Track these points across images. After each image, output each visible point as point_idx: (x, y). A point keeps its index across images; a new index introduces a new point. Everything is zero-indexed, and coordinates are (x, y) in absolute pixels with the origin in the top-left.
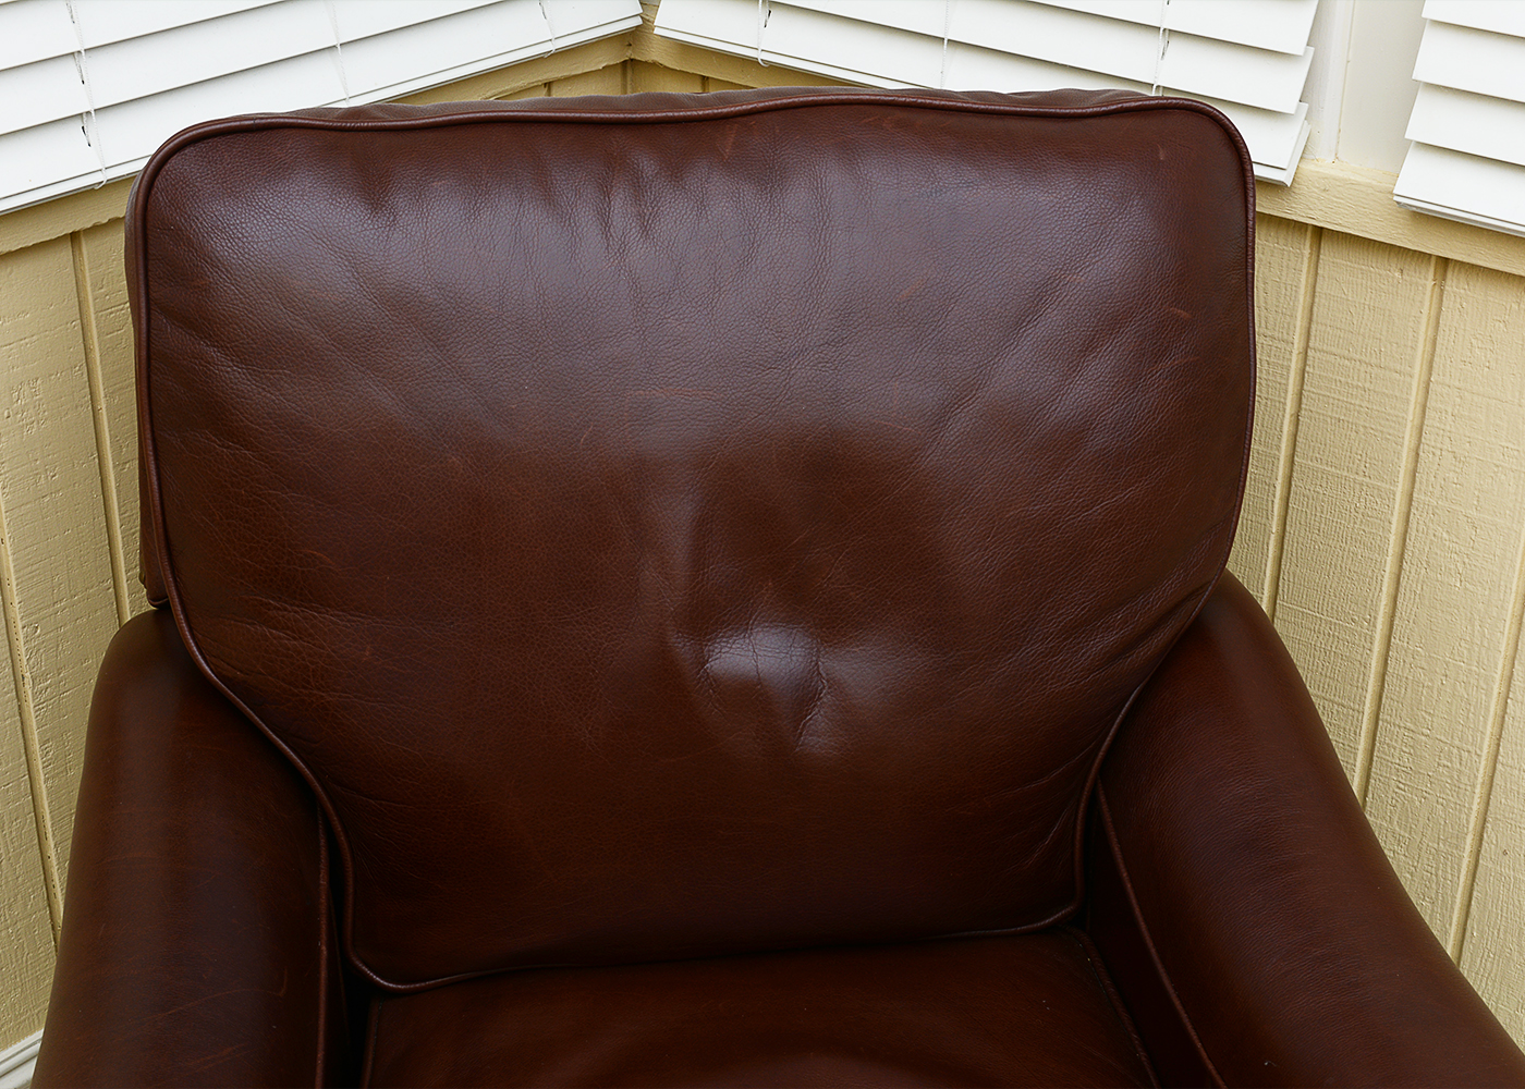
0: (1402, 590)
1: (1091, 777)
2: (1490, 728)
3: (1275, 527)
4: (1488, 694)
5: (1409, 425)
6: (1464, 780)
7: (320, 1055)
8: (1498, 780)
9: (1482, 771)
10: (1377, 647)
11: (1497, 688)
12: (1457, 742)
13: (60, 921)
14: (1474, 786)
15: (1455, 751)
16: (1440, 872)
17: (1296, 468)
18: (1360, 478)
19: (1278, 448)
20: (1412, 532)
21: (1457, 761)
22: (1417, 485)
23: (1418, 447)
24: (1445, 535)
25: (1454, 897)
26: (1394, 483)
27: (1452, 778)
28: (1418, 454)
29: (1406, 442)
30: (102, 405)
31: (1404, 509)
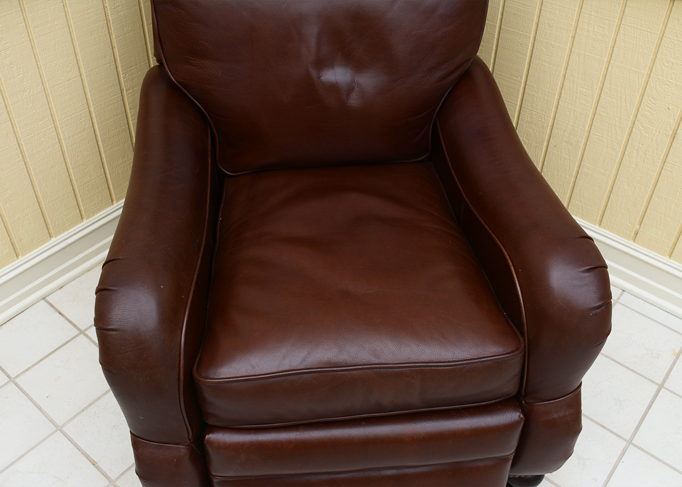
0: (531, 67)
1: (435, 115)
2: (554, 109)
3: (494, 48)
4: (554, 99)
5: (536, 15)
6: (545, 125)
7: (209, 189)
8: (555, 125)
9: (550, 122)
10: (522, 85)
11: (556, 97)
12: (544, 113)
13: (134, 142)
14: (548, 127)
15: (543, 116)
16: (536, 152)
17: (502, 29)
18: (520, 32)
19: (496, 23)
20: (535, 49)
21: (543, 119)
22: (537, 34)
23: (538, 22)
24: (545, 50)
25: (540, 159)
26: (530, 34)
27: (541, 124)
28: (538, 25)
29: (535, 21)
30: (142, 6)
31: (533, 42)
